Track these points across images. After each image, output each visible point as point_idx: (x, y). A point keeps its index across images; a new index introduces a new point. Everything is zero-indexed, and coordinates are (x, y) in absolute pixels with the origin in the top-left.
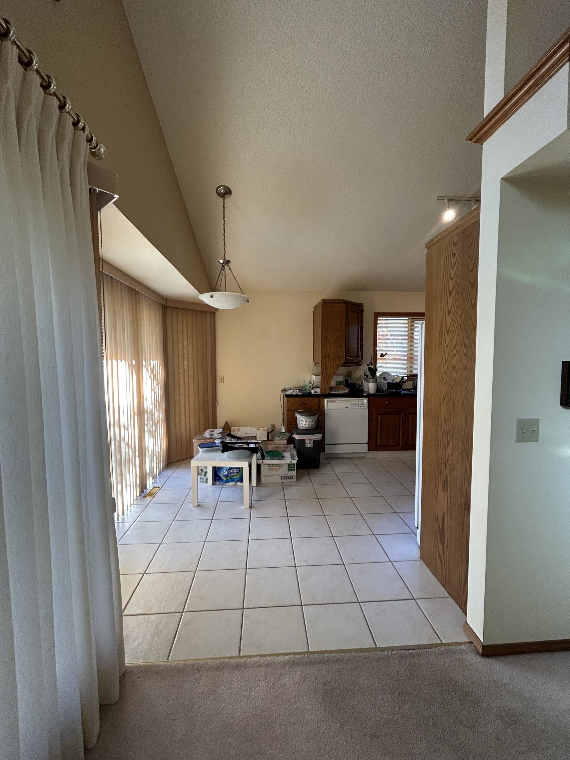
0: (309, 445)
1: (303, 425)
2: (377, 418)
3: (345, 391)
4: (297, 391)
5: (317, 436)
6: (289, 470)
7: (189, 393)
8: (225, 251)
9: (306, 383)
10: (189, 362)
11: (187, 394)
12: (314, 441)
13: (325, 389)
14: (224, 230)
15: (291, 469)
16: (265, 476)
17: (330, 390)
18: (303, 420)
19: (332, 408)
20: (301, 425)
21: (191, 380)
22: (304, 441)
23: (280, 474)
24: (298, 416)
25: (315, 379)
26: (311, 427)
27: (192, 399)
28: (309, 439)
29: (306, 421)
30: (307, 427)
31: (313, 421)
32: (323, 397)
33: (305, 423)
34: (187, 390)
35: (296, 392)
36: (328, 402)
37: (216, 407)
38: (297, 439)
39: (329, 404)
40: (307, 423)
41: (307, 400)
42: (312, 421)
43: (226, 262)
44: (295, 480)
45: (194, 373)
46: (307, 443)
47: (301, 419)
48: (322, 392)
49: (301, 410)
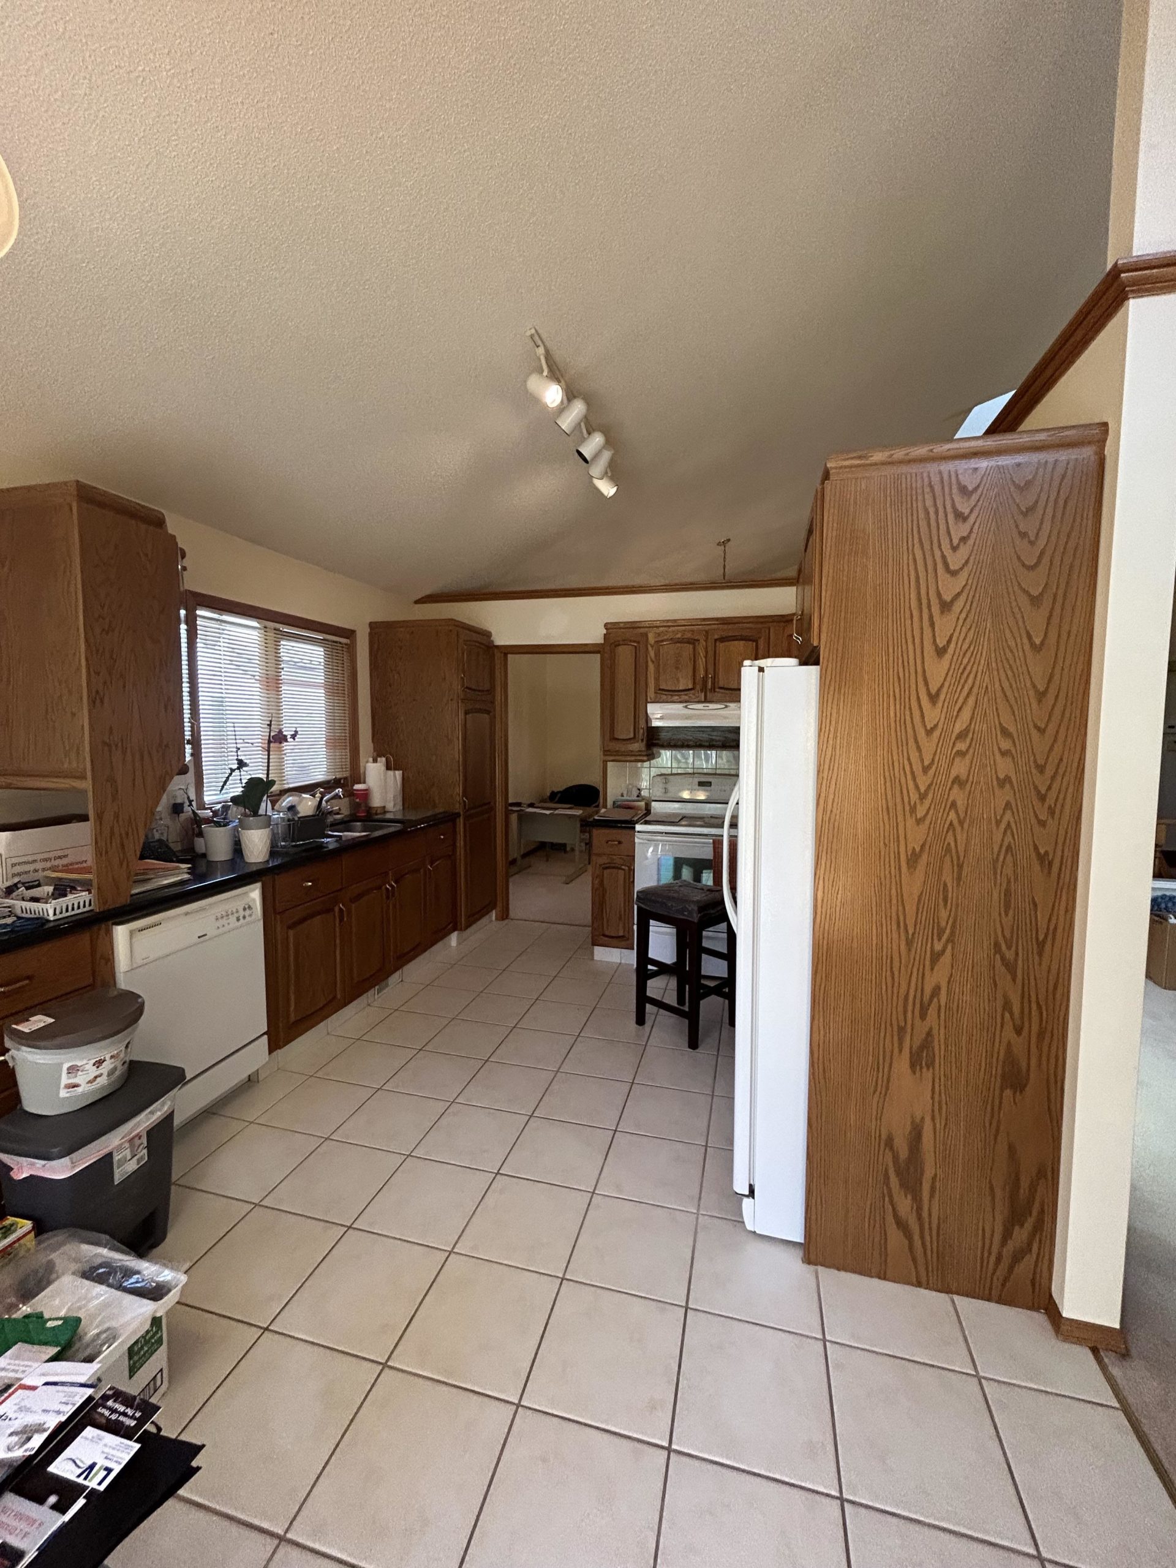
1: (80, 1089)
2: (287, 937)
5: (164, 1105)
6: (133, 1371)
12: (149, 1133)
18: (79, 1065)
19: (153, 957)
20: (64, 1093)
22: (106, 1162)
24: (38, 1059)
26: (117, 1079)
28: (128, 1143)
29: (96, 1065)
32: (106, 921)
33: (93, 1072)
36: (126, 938)
38: (62, 1175)
39: (138, 945)
40: (108, 1066)
41: (33, 958)
46: (122, 1162)
47: (66, 1066)
48: (105, 903)
49: (39, 1021)
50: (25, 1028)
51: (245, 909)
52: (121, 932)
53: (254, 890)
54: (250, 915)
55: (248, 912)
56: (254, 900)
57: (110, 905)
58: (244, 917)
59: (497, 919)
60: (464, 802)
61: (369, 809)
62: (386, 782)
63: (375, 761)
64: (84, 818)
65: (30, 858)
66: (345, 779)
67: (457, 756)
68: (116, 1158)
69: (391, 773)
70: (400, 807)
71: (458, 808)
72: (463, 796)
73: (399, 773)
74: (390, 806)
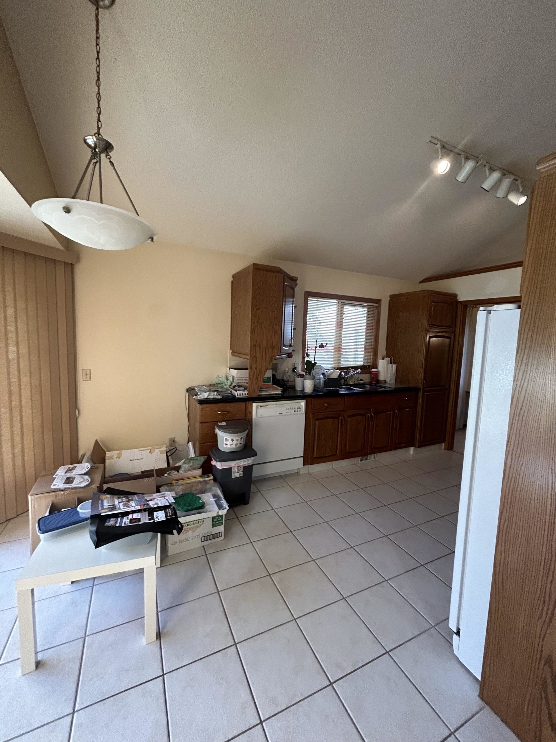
0: (236, 474)
1: (228, 446)
2: (315, 423)
3: (277, 391)
4: (215, 393)
5: (248, 461)
6: (213, 526)
7: (20, 402)
8: (99, 120)
9: (220, 379)
10: (20, 347)
11: (15, 403)
12: (244, 467)
13: (254, 390)
14: (98, 73)
15: (217, 522)
16: (176, 543)
17: (260, 390)
18: (228, 438)
19: (263, 416)
20: (225, 446)
21: (25, 379)
22: (230, 469)
23: (199, 535)
24: (220, 434)
25: (237, 374)
26: (238, 447)
27: (27, 412)
28: (238, 467)
29: (233, 440)
30: (233, 448)
31: (243, 439)
32: (251, 401)
33: (231, 442)
34: (15, 398)
35: (213, 395)
36: (257, 407)
37: (77, 419)
38: (219, 468)
39: (259, 410)
40: (235, 442)
41: (230, 407)
42: (241, 438)
43: (102, 145)
44: (222, 538)
45: (30, 365)
46: (235, 472)
47: (225, 438)
48: (250, 395)
49: (224, 423)
50: (220, 424)
51: (298, 408)
52: (254, 405)
53: (302, 402)
54: (300, 411)
55: (299, 410)
56: (302, 406)
57: (252, 396)
58: (297, 411)
59: (444, 449)
60: (424, 383)
61: (378, 381)
62: (387, 369)
63: (383, 359)
64: (247, 369)
65: (241, 379)
66: (369, 366)
67: (422, 359)
68: (233, 470)
69: (390, 365)
70: (393, 381)
71: (420, 386)
72: (423, 380)
73: (394, 366)
74: (388, 380)
